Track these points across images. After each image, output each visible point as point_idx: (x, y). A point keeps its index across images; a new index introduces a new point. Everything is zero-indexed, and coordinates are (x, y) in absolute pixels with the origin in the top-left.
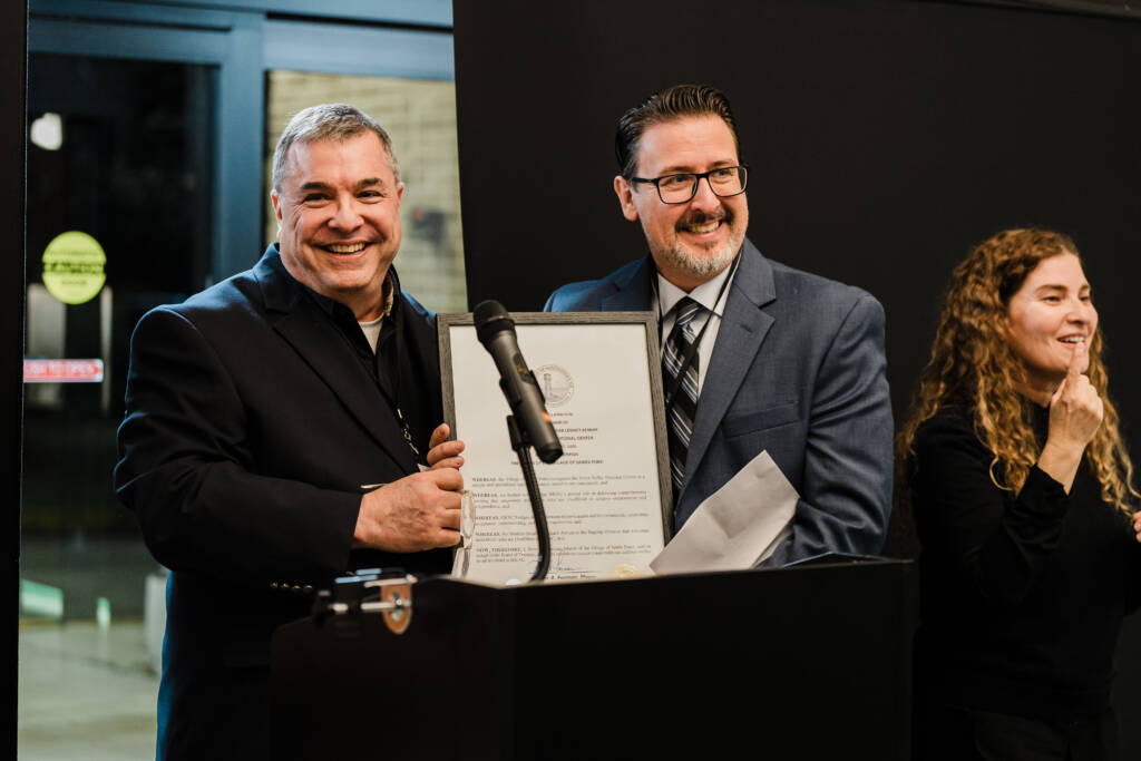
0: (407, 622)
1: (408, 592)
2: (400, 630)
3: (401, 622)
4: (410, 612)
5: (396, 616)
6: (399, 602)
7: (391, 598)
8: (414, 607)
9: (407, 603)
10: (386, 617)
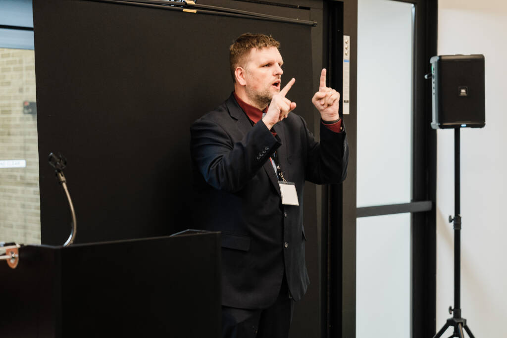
0: (17, 263)
1: (17, 251)
2: (14, 267)
3: (15, 263)
4: (18, 260)
5: (12, 261)
6: (13, 255)
7: (10, 254)
8: (20, 257)
9: (17, 256)
10: (8, 262)
